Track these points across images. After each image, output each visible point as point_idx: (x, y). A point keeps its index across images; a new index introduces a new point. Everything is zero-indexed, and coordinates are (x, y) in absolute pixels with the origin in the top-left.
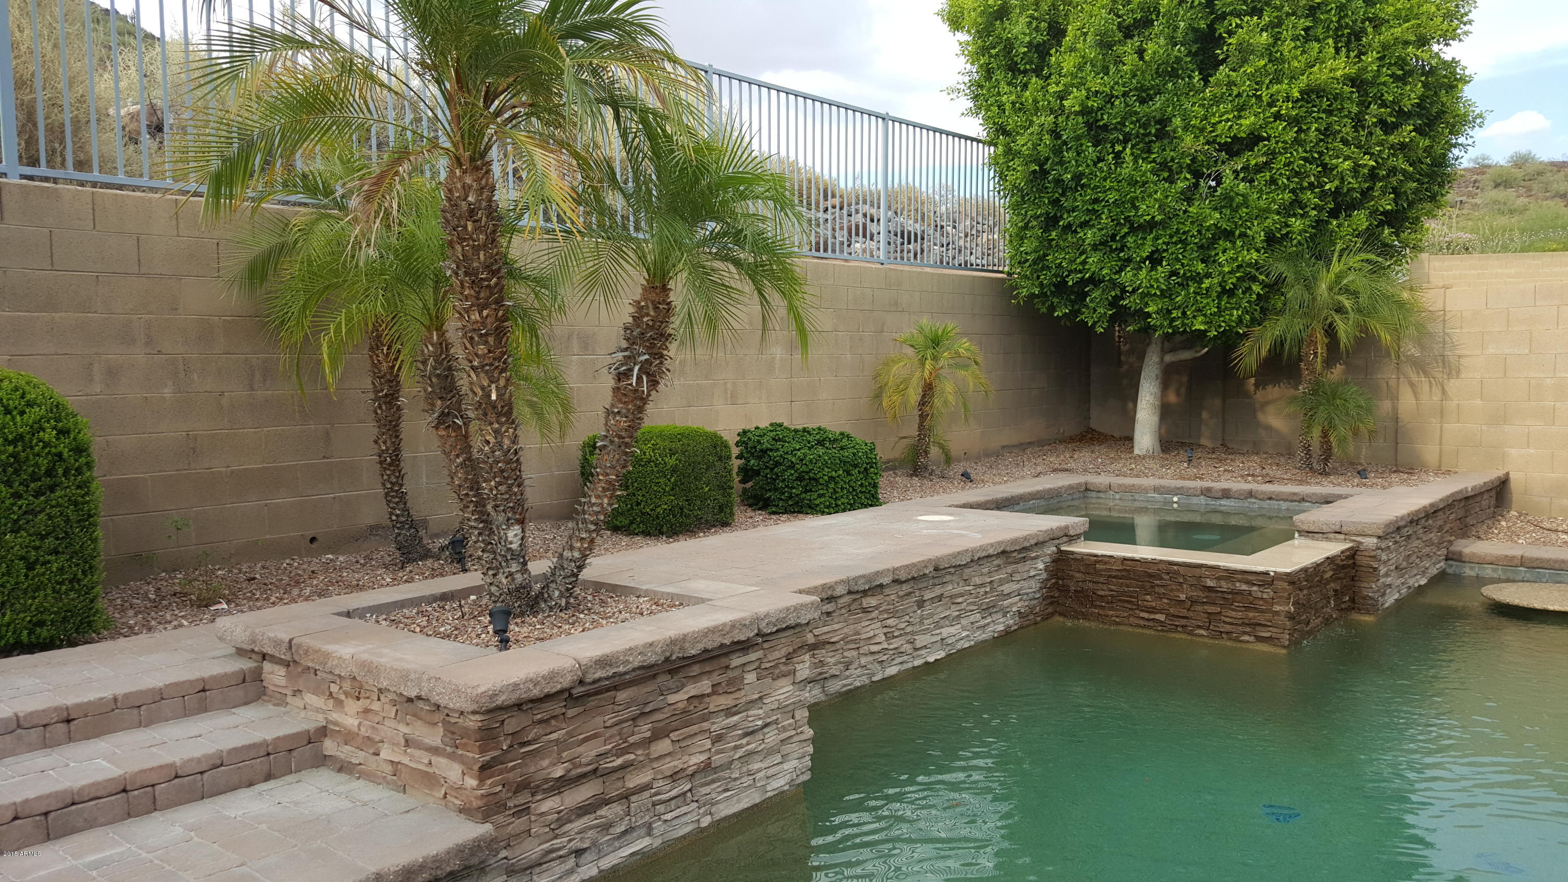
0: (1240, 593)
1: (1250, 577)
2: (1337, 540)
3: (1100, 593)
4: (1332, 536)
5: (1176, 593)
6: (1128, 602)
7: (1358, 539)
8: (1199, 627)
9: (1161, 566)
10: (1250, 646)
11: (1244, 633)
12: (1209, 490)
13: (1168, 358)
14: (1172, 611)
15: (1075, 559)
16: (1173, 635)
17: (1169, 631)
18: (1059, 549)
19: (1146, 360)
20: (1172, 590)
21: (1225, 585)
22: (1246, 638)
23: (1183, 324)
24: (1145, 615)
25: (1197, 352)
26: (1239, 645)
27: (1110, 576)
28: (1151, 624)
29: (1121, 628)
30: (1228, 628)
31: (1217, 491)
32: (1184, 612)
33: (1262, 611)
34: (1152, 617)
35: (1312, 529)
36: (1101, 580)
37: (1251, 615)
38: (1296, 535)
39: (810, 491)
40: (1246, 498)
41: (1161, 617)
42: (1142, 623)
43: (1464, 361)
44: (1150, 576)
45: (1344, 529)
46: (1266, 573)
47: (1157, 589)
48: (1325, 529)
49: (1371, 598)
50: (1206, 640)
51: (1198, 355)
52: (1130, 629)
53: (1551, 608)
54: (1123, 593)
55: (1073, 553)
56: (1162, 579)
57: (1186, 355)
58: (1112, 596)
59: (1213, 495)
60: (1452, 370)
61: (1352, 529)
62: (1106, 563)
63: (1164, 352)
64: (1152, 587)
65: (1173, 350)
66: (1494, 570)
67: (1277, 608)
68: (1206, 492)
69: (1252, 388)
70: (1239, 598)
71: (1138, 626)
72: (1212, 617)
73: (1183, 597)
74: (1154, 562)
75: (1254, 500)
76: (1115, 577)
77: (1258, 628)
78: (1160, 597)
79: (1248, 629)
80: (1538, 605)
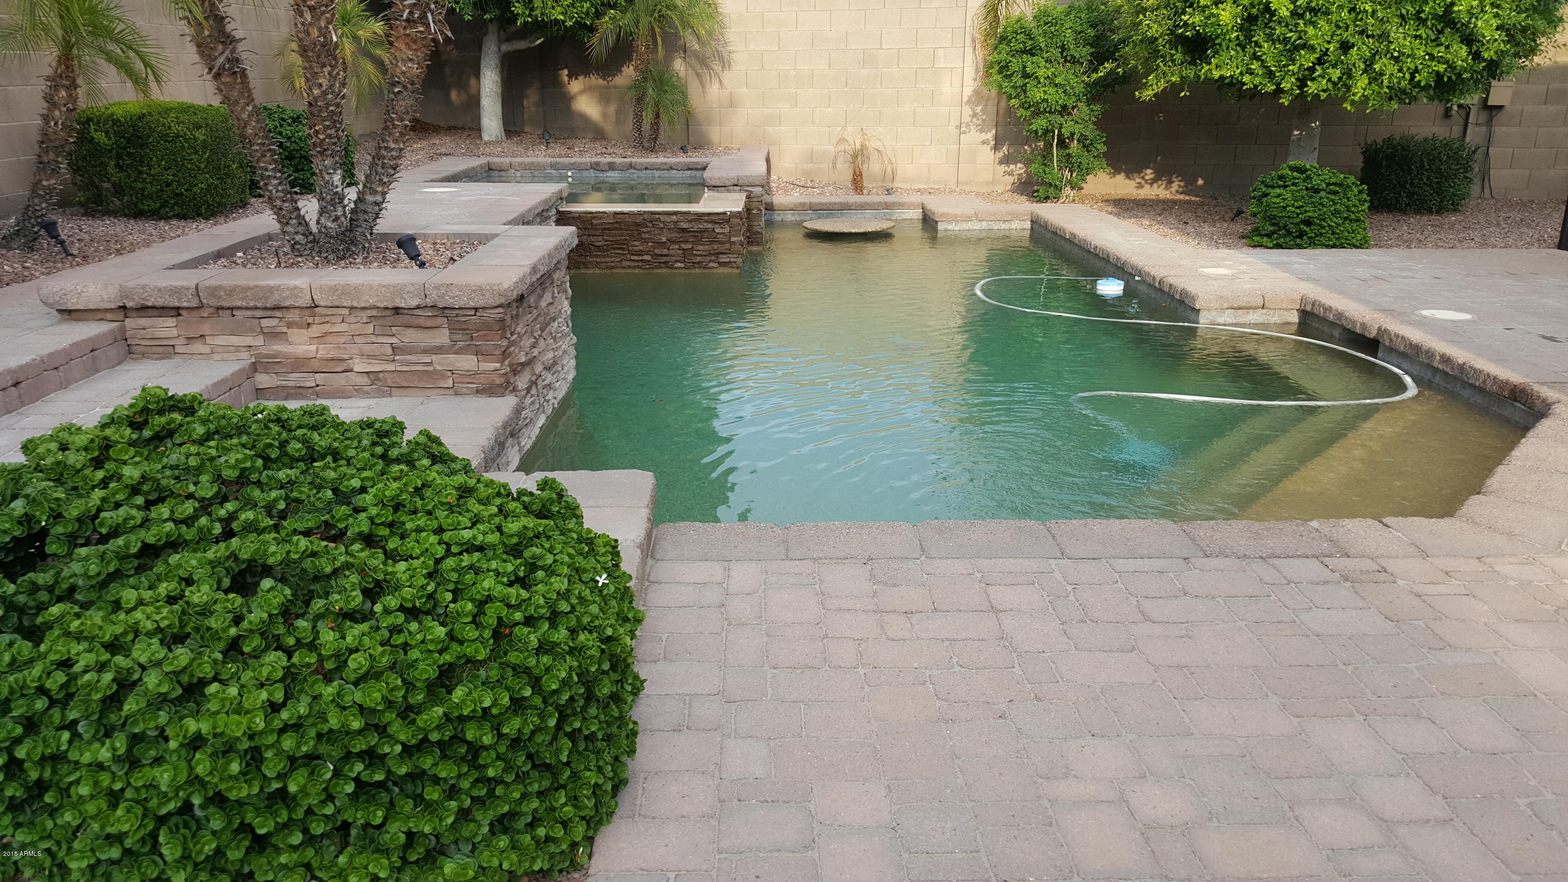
0: (706, 230)
1: (714, 218)
2: (735, 191)
3: (597, 244)
4: (731, 188)
5: (659, 237)
6: (620, 249)
7: (750, 189)
8: (677, 261)
9: (646, 217)
10: (715, 271)
11: (711, 261)
12: (597, 164)
13: (505, 47)
14: (656, 251)
15: (573, 218)
16: (657, 271)
17: (655, 268)
18: (557, 210)
19: (484, 49)
20: (655, 235)
21: (696, 227)
22: (712, 264)
23: (542, 14)
24: (636, 258)
25: (531, 42)
26: (706, 271)
27: (605, 229)
28: (640, 264)
29: (615, 271)
30: (699, 259)
31: (604, 165)
32: (665, 252)
33: (723, 243)
34: (641, 258)
35: (718, 184)
36: (597, 233)
37: (716, 247)
38: (706, 189)
39: (302, 170)
40: (628, 169)
41: (648, 258)
42: (632, 264)
43: (733, 56)
44: (638, 225)
45: (740, 182)
46: (725, 213)
47: (644, 236)
48: (728, 183)
49: (759, 233)
50: (682, 271)
51: (532, 45)
52: (622, 271)
53: (853, 231)
54: (617, 242)
55: (570, 212)
56: (647, 226)
57: (521, 45)
58: (607, 245)
59: (601, 168)
60: (725, 63)
61: (746, 182)
62: (600, 219)
63: (500, 41)
64: (639, 234)
65: (507, 40)
66: (793, 215)
67: (733, 239)
68: (595, 166)
69: (566, 79)
70: (706, 235)
71: (630, 267)
72: (686, 253)
73: (664, 239)
74: (640, 214)
75: (633, 171)
76: (609, 229)
77: (720, 256)
78: (646, 241)
79: (713, 258)
80: (846, 230)
